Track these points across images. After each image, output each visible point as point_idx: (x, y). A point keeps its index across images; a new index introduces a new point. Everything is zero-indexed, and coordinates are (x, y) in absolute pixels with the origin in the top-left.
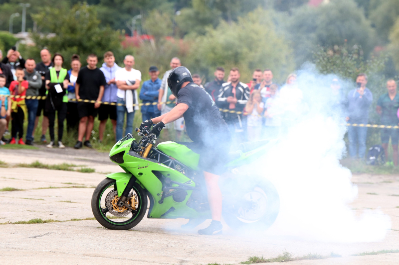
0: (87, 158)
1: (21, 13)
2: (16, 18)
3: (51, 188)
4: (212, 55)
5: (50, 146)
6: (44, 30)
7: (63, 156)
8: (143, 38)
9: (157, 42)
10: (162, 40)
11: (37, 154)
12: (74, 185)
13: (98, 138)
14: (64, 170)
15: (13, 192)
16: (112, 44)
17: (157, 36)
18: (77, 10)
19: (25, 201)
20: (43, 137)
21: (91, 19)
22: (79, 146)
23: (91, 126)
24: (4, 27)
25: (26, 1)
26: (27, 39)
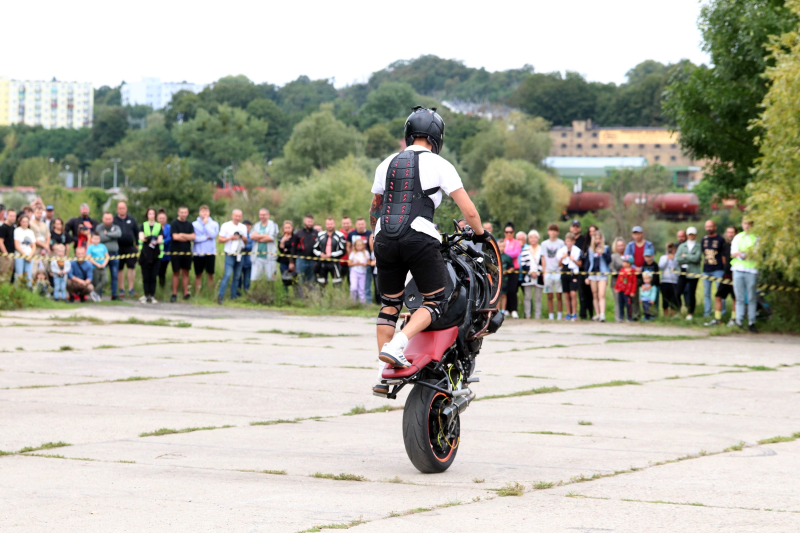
0: (184, 312)
1: (112, 168)
2: (107, 174)
3: (147, 344)
4: (305, 204)
6: (136, 185)
7: (158, 311)
8: (235, 189)
9: (250, 193)
10: (254, 190)
12: (171, 341)
13: (193, 292)
14: (161, 325)
15: (109, 349)
16: (204, 196)
17: (250, 187)
18: (169, 163)
19: (122, 359)
21: (182, 171)
23: (186, 279)
24: (95, 183)
25: (117, 156)
26: (118, 194)
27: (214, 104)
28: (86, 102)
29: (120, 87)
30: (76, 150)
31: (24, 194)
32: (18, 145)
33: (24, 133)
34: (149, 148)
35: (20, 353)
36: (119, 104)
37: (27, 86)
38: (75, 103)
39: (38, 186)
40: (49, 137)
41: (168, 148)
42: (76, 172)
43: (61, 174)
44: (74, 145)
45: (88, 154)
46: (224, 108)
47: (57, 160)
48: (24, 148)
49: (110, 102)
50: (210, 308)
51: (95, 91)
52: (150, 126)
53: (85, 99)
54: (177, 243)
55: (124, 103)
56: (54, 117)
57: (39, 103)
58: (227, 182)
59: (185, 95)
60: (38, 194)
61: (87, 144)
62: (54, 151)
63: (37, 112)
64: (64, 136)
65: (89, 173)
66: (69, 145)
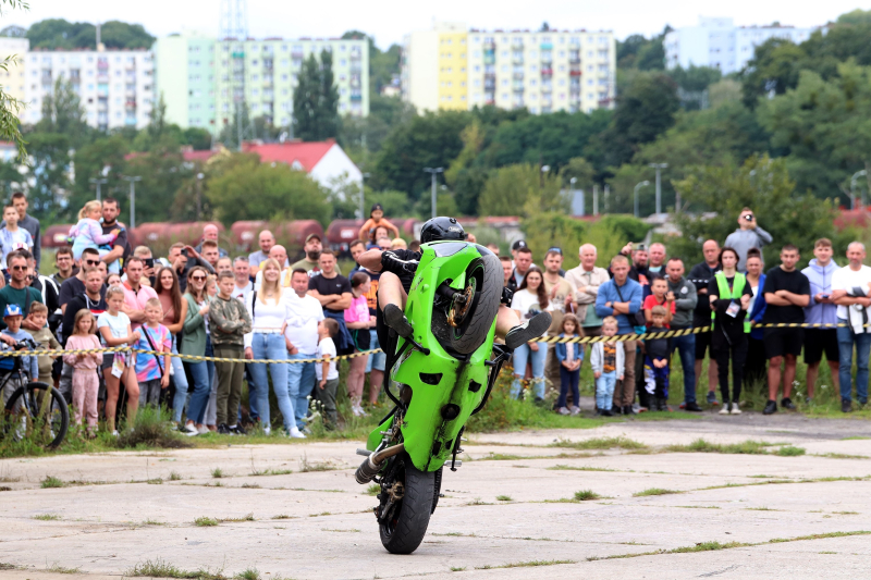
0: (789, 430)
1: (653, 180)
2: (646, 189)
3: (729, 486)
5: (724, 411)
6: (692, 208)
7: (744, 428)
11: (698, 427)
12: (771, 480)
13: (806, 393)
14: (750, 452)
15: (663, 497)
16: (818, 223)
18: (753, 168)
19: (685, 512)
20: (712, 395)
21: (776, 182)
22: (770, 409)
23: (791, 371)
24: (623, 207)
25: (660, 158)
26: (665, 224)
27: (829, 61)
28: (603, 66)
29: (662, 37)
30: (588, 150)
31: (498, 230)
32: (486, 144)
33: (495, 122)
34: (717, 144)
35: (505, 506)
36: (661, 66)
37: (498, 39)
38: (583, 67)
39: (524, 215)
40: (539, 129)
41: (750, 140)
42: (588, 189)
43: (562, 193)
44: (584, 141)
45: (608, 156)
46: (849, 68)
47: (555, 169)
48: (497, 148)
49: (644, 65)
50: (837, 422)
51: (618, 44)
52: (718, 104)
53: (602, 60)
54: (773, 307)
55: (671, 66)
56: (546, 94)
57: (520, 69)
58: (858, 198)
59: (777, 46)
60: (523, 229)
61: (607, 139)
62: (548, 153)
63: (518, 86)
64: (565, 127)
65: (611, 190)
66: (573, 141)
